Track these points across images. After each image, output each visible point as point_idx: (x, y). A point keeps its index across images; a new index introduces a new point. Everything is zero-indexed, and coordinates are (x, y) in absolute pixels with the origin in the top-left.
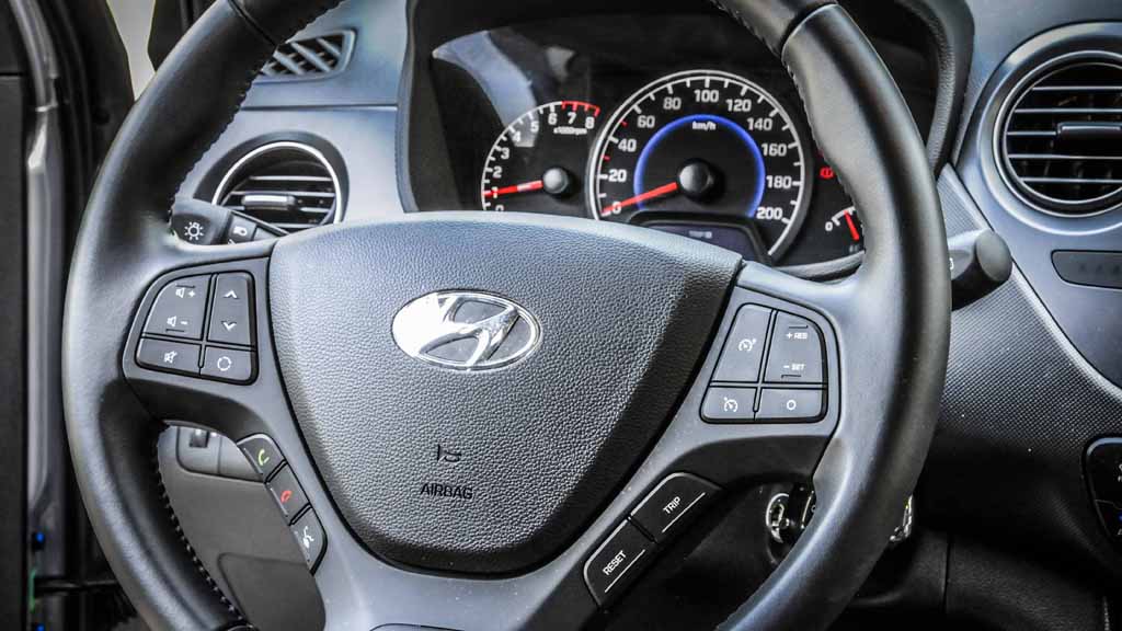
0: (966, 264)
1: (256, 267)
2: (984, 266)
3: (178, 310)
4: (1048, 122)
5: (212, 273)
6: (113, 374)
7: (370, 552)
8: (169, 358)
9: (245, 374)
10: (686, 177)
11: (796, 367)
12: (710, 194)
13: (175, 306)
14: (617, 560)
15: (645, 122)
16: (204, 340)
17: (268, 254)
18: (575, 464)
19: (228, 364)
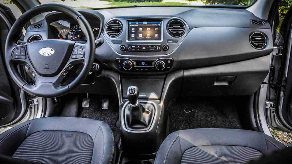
0: (99, 41)
1: (25, 47)
2: (101, 42)
3: (17, 52)
4: (111, 28)
5: (20, 48)
6: (10, 59)
7: (40, 75)
8: (16, 57)
9: (25, 58)
10: (78, 36)
11: (80, 53)
12: (81, 38)
13: (16, 52)
14: (65, 74)
15: (74, 31)
16: (20, 55)
17: (26, 45)
18: (59, 65)
19: (23, 57)
